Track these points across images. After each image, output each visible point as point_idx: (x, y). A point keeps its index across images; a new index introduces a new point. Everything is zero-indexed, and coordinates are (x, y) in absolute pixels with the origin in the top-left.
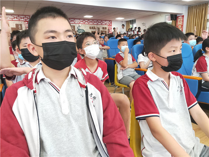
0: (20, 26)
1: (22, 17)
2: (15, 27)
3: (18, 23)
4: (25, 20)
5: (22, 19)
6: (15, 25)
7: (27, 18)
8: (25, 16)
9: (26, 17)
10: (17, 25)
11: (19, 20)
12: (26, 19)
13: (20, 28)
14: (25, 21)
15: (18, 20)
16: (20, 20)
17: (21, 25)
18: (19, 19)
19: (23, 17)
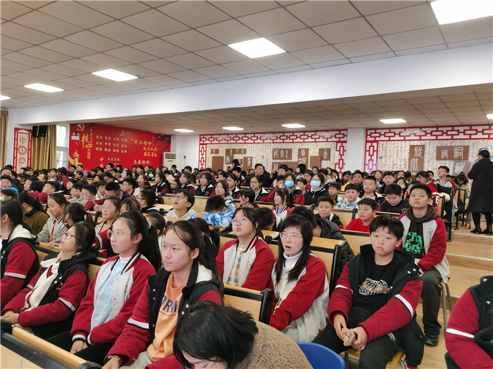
0: (325, 153)
1: (334, 133)
2: (317, 155)
3: (323, 147)
4: (338, 140)
5: (334, 139)
6: (318, 151)
7: (342, 136)
8: (340, 130)
9: (342, 132)
10: (321, 151)
11: (327, 141)
12: (340, 138)
13: (325, 157)
14: (337, 142)
15: (325, 140)
16: (329, 140)
17: (329, 150)
18: (327, 139)
19: (336, 134)
